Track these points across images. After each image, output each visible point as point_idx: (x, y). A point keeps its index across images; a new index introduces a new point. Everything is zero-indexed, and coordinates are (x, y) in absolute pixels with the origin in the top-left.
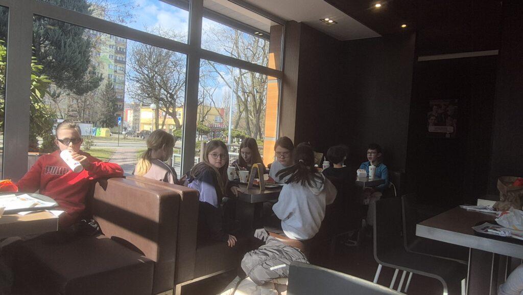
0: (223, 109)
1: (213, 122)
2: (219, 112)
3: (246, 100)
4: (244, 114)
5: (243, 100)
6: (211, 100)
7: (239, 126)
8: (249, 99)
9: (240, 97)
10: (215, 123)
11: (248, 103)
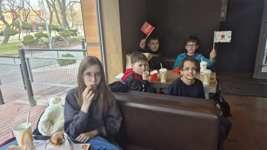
0: (39, 11)
1: (35, 20)
2: (36, 13)
3: (54, 4)
4: (54, 13)
5: (52, 4)
6: (28, 6)
7: (52, 21)
8: (56, 3)
9: (49, 2)
10: (37, 21)
11: (56, 6)
